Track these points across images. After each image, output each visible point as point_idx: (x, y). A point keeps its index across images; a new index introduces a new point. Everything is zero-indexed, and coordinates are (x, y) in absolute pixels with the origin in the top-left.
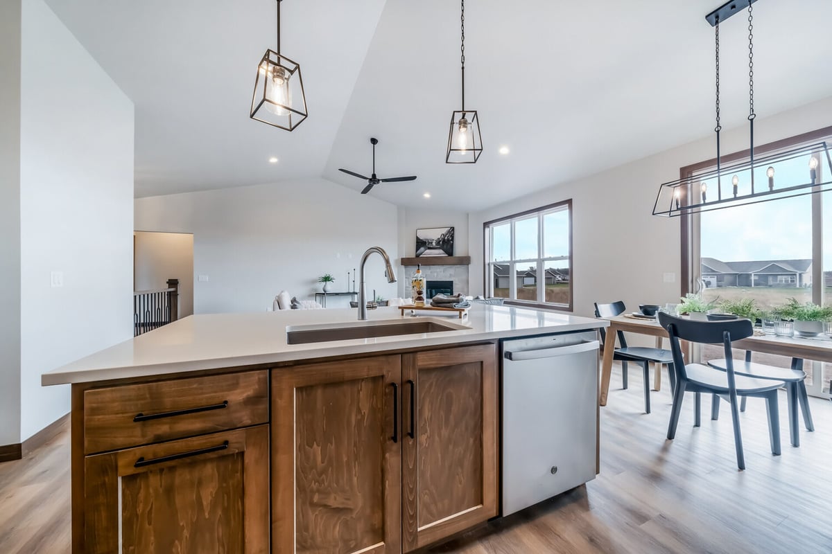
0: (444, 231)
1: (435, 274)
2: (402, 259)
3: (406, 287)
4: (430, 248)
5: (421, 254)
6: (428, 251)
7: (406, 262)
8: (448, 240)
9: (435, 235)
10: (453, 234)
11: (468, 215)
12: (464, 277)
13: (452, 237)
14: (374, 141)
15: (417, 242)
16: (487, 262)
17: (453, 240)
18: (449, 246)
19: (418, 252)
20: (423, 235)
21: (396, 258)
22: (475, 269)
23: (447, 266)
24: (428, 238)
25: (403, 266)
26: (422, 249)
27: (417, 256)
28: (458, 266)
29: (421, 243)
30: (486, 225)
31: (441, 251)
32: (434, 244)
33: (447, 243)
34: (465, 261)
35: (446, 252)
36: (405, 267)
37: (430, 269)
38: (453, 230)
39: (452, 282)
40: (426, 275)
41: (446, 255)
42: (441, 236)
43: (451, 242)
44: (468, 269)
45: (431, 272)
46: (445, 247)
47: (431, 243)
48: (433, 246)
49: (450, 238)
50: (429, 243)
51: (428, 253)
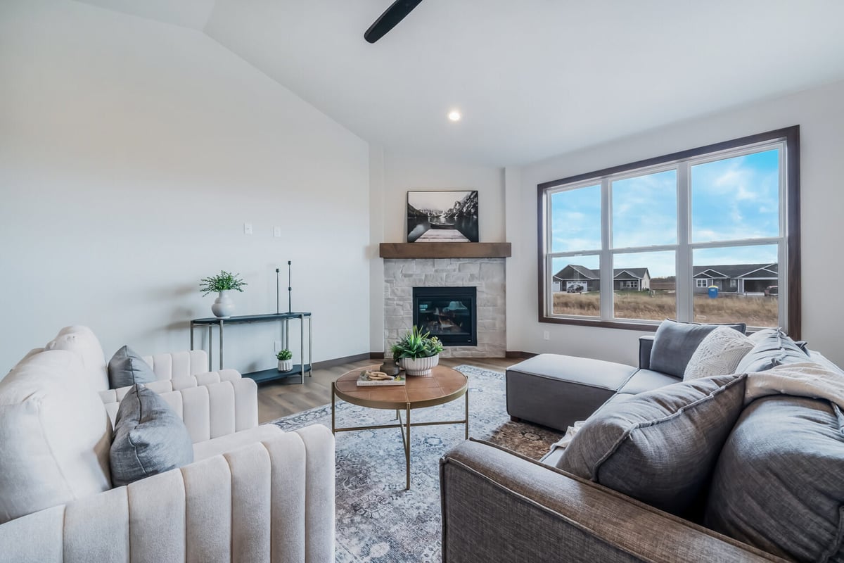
0: (462, 197)
1: (444, 275)
2: (381, 244)
3: (387, 299)
4: (434, 227)
5: (418, 237)
6: (431, 232)
7: (388, 252)
8: (469, 213)
9: (442, 203)
10: (477, 203)
11: (503, 171)
12: (497, 280)
13: (476, 206)
15: (409, 215)
16: (544, 252)
17: (476, 213)
18: (471, 224)
19: (413, 233)
20: (419, 202)
21: (368, 243)
22: (519, 268)
23: (467, 261)
24: (431, 208)
25: (381, 259)
26: (420, 228)
27: (411, 240)
28: (487, 261)
29: (415, 218)
30: (542, 188)
31: (457, 233)
32: (443, 220)
33: (466, 219)
34: (501, 251)
35: (466, 234)
36: (384, 261)
37: (434, 265)
38: (476, 196)
39: (474, 289)
40: (426, 276)
41: (467, 240)
42: (456, 205)
43: (475, 217)
44: (504, 265)
45: (436, 271)
46: (463, 225)
47: (438, 217)
48: (440, 222)
49: (473, 211)
50: (434, 217)
51: (432, 236)
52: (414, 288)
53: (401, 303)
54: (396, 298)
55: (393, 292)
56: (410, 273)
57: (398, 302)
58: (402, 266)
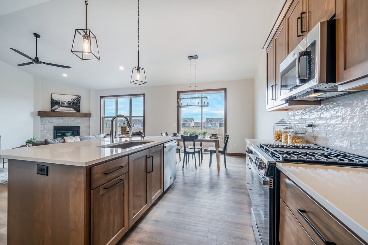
0: (74, 97)
1: (67, 122)
2: (38, 112)
3: (42, 131)
4: (62, 106)
5: (56, 109)
6: (61, 108)
7: (41, 114)
8: (77, 103)
9: (67, 99)
10: (80, 100)
11: (90, 90)
12: (87, 124)
13: (79, 101)
14: (37, 36)
15: (52, 102)
16: (102, 116)
17: (80, 103)
18: (77, 106)
19: (53, 108)
20: (57, 98)
21: (33, 110)
22: (94, 121)
23: (76, 118)
24: (60, 100)
25: (39, 117)
26: (56, 107)
27: (52, 111)
28: (84, 118)
29: (54, 103)
30: (101, 97)
31: (72, 109)
32: (66, 104)
33: (76, 105)
34: (88, 115)
35: (75, 109)
36: (41, 118)
37: (62, 119)
38: (80, 97)
39: (79, 127)
40: (59, 123)
41: (75, 111)
42: (72, 100)
43: (79, 104)
44: (90, 119)
45: (63, 121)
46: (74, 106)
47: (64, 103)
48: (65, 105)
49: (78, 102)
50: (62, 103)
51: (61, 109)
52: (54, 127)
53: (48, 132)
54: (46, 130)
55: (44, 128)
56: (52, 121)
57: (47, 132)
58: (49, 119)
